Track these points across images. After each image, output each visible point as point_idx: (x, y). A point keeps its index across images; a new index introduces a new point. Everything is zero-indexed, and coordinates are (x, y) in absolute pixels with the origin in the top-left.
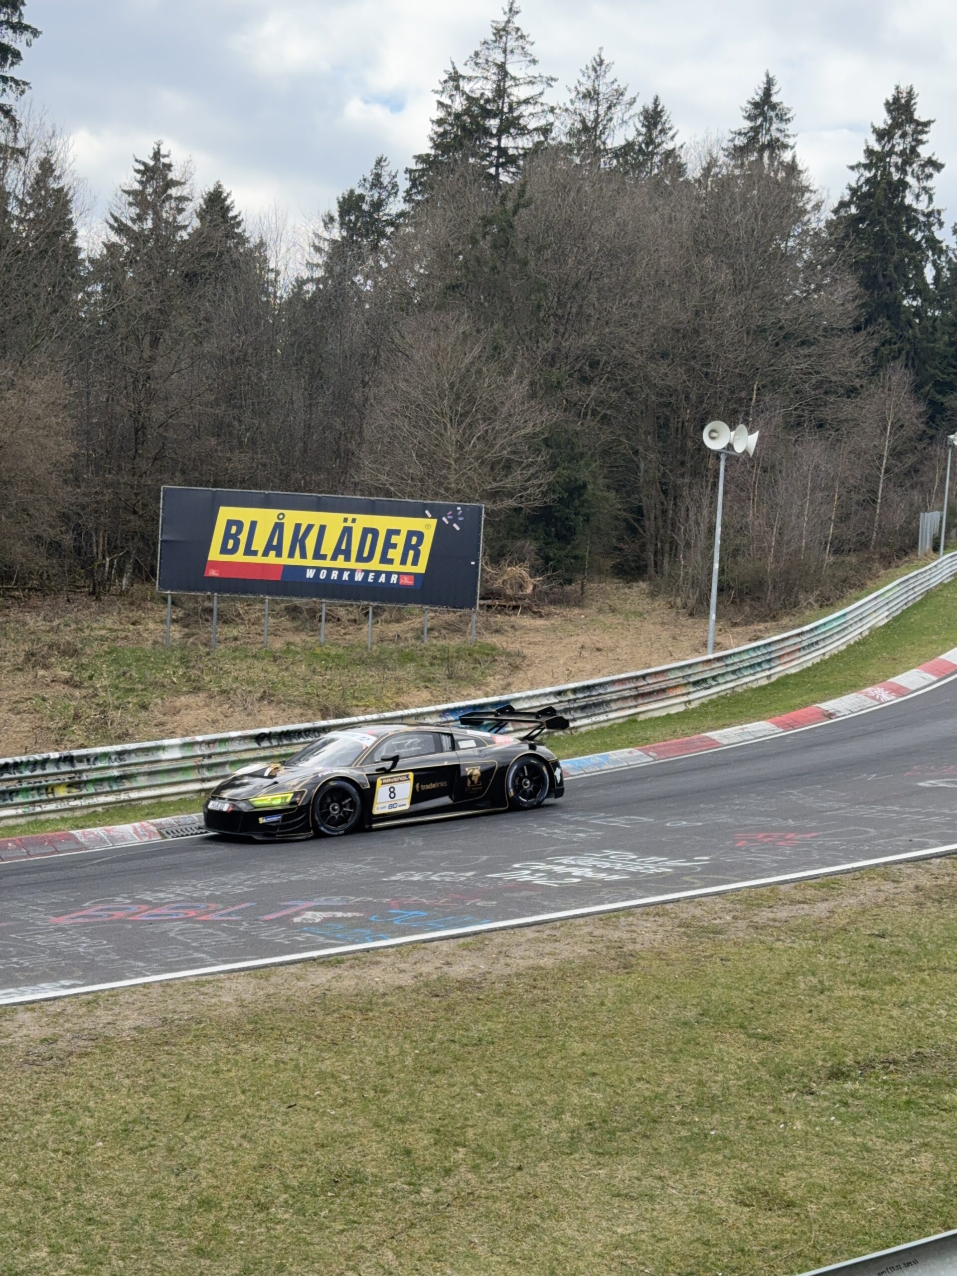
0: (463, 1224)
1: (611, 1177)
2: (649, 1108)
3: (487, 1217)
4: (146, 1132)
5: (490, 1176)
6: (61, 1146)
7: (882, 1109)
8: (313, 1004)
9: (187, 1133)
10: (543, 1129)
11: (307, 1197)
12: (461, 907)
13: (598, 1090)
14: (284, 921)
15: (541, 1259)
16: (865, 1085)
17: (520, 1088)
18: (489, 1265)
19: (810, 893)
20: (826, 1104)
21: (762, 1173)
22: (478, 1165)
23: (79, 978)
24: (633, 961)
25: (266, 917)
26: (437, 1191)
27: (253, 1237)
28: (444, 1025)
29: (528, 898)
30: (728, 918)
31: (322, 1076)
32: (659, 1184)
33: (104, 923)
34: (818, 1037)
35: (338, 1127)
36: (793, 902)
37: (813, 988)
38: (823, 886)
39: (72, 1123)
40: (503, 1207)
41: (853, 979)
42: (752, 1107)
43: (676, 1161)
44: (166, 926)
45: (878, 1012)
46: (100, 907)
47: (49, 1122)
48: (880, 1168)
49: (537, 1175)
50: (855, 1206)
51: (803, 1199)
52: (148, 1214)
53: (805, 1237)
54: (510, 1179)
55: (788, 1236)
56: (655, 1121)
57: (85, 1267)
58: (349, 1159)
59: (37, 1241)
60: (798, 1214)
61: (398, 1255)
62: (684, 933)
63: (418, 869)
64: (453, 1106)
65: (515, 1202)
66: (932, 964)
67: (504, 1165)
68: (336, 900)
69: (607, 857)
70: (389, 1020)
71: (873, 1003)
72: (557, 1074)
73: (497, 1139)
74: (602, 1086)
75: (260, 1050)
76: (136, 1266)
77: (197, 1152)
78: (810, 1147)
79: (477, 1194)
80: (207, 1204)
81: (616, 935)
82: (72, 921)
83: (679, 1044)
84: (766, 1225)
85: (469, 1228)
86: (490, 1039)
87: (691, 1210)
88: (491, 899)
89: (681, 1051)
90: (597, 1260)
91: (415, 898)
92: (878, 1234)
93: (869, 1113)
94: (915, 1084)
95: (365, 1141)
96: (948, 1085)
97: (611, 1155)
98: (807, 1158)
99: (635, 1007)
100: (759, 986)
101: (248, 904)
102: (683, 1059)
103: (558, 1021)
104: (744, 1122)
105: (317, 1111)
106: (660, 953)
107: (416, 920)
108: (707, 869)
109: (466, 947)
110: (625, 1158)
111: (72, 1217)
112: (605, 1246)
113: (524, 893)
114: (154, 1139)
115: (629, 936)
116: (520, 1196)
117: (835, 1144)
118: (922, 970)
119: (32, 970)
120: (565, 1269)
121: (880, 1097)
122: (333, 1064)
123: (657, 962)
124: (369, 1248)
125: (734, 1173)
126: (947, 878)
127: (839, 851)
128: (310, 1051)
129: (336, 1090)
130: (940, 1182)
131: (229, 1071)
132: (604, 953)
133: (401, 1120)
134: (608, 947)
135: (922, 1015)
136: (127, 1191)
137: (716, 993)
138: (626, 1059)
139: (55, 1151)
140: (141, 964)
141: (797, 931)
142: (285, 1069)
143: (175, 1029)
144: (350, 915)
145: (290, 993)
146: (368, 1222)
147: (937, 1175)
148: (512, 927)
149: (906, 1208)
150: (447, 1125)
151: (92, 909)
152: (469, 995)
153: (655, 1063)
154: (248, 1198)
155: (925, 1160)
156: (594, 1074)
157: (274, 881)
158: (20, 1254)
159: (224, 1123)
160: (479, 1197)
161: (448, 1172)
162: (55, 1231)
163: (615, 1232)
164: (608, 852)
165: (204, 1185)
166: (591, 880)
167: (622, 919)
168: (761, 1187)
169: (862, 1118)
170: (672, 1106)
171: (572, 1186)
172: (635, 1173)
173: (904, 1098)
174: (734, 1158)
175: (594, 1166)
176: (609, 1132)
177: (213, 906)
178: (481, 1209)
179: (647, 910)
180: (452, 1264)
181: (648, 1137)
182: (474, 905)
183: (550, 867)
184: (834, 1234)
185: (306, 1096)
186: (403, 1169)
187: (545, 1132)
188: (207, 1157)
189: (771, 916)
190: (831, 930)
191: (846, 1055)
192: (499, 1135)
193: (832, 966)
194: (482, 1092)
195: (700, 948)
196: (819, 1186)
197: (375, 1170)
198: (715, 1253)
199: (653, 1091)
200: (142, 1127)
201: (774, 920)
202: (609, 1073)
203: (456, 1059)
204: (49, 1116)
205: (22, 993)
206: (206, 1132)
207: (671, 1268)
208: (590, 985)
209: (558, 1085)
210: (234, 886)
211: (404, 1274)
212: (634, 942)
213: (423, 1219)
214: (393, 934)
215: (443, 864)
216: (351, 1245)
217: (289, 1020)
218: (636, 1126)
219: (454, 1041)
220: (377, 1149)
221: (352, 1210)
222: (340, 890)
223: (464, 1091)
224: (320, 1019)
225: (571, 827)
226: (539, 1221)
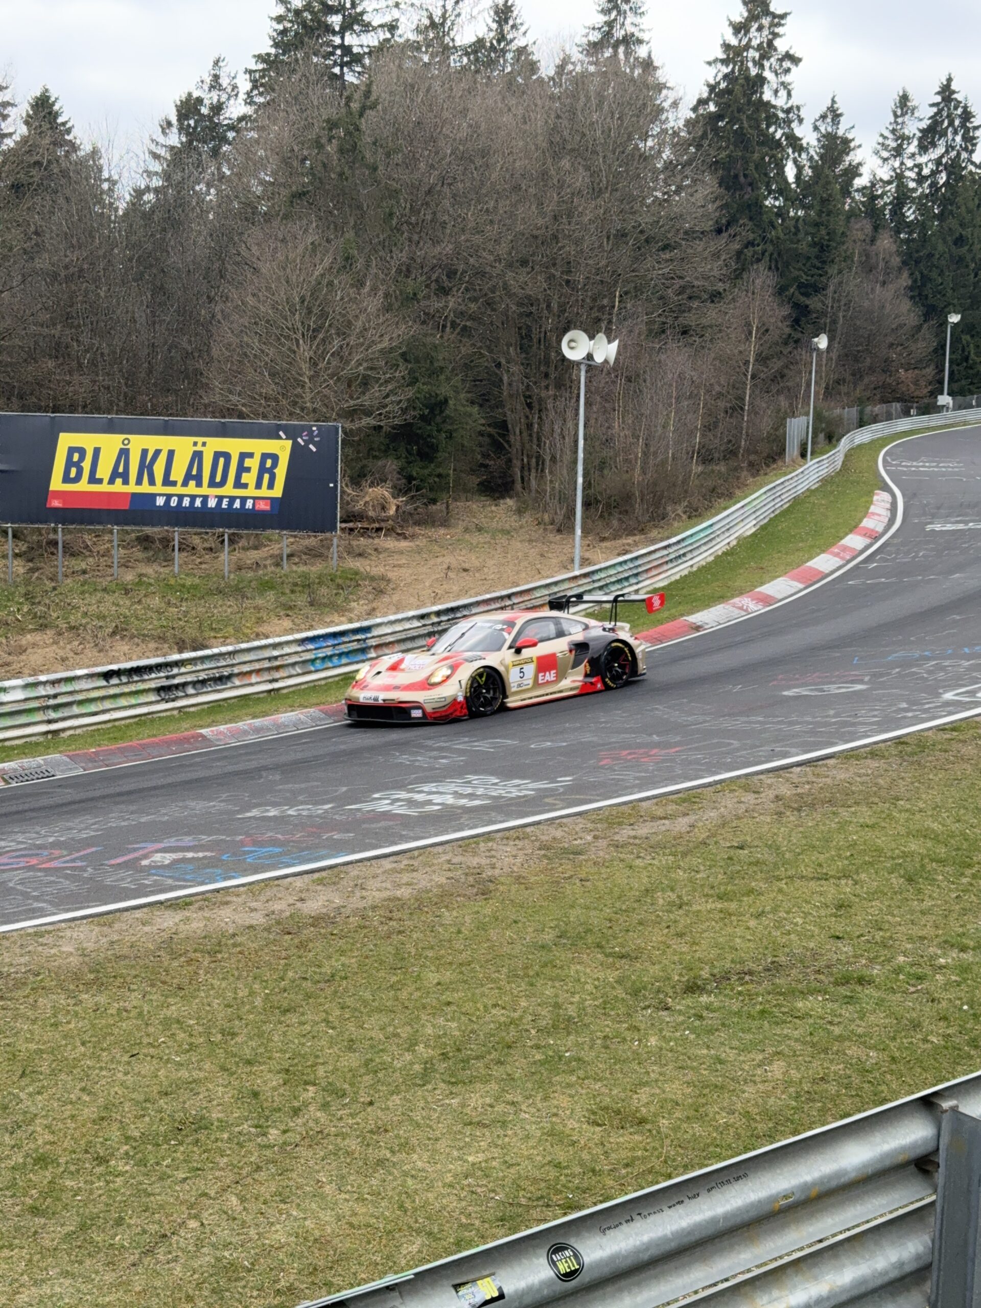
0: (311, 1163)
1: (463, 1106)
2: (504, 1034)
3: (335, 1154)
5: (340, 1113)
7: (736, 1020)
8: (159, 949)
9: (22, 1089)
10: (395, 1062)
11: (149, 1147)
12: (317, 841)
13: (453, 1019)
14: (132, 865)
15: (390, 1193)
16: (721, 998)
17: (373, 1023)
18: (336, 1203)
19: (671, 808)
20: (681, 1018)
21: (615, 1092)
22: (328, 1103)
24: (492, 886)
25: (113, 862)
26: (285, 1132)
27: (91, 1192)
29: (386, 829)
30: (589, 838)
31: (167, 1023)
32: (511, 1110)
34: (675, 952)
35: (184, 1074)
36: (654, 818)
37: (671, 904)
38: (684, 801)
40: (353, 1144)
41: (711, 892)
42: (607, 1026)
43: (529, 1085)
45: (735, 923)
48: (733, 1079)
49: (388, 1109)
50: (707, 1119)
51: (655, 1115)
53: (656, 1153)
54: (361, 1115)
55: (640, 1153)
56: (509, 1047)
58: (193, 1105)
60: (650, 1131)
61: (243, 1199)
62: (545, 856)
63: (274, 805)
64: (303, 1044)
65: (364, 1138)
66: (789, 873)
67: (354, 1100)
68: (187, 840)
69: (469, 782)
70: (239, 961)
71: (730, 915)
72: (411, 1006)
73: (349, 1075)
74: (457, 1015)
75: (102, 999)
77: (33, 1109)
78: (664, 1062)
79: (326, 1131)
80: (42, 1161)
81: (474, 861)
83: (537, 968)
84: (617, 1143)
85: (317, 1167)
86: (343, 974)
87: (543, 1134)
88: (348, 831)
89: (538, 975)
90: (445, 1191)
91: (270, 834)
92: (729, 1145)
93: (723, 1025)
94: (769, 993)
95: (210, 1086)
96: (802, 992)
97: (465, 1083)
98: (661, 1074)
99: (493, 934)
100: (618, 905)
101: (94, 849)
102: (540, 982)
103: (413, 951)
104: (599, 1042)
105: (161, 1059)
106: (519, 877)
107: (271, 857)
108: (570, 789)
109: (320, 882)
110: (478, 1085)
112: (456, 1176)
113: (383, 824)
115: (488, 861)
116: (371, 1132)
117: (689, 1058)
118: (779, 879)
120: (414, 1201)
121: (735, 1008)
122: (179, 1010)
123: (514, 888)
124: (212, 1194)
125: (588, 1093)
126: (807, 787)
127: (702, 765)
128: (154, 997)
129: (181, 1036)
130: (792, 1090)
131: (69, 1023)
132: (463, 880)
133: (249, 1063)
134: (467, 874)
135: (779, 925)
137: (574, 914)
138: (482, 986)
141: (656, 848)
142: (128, 1018)
143: (11, 983)
144: (201, 855)
145: (134, 939)
146: (212, 1169)
147: (789, 1083)
148: (369, 859)
149: (758, 1118)
150: (296, 1065)
152: (323, 931)
153: (512, 988)
154: (86, 1152)
155: (777, 1069)
156: (449, 1004)
157: (125, 823)
159: (63, 1076)
160: (328, 1135)
161: (296, 1112)
163: (466, 1161)
164: (471, 777)
165: (40, 1142)
166: (452, 806)
167: (482, 844)
168: (614, 1106)
169: (717, 1030)
170: (527, 1030)
172: (488, 1100)
173: (758, 1007)
174: (587, 1078)
175: (447, 1096)
176: (463, 1061)
177: (57, 852)
178: (330, 1147)
179: (507, 834)
180: (298, 1205)
181: (502, 1063)
182: (330, 838)
183: (410, 795)
184: (686, 1148)
185: (149, 1044)
186: (250, 1112)
187: (398, 1064)
188: (44, 1113)
189: (632, 833)
190: (691, 845)
191: (702, 969)
192: (350, 1071)
193: (690, 880)
194: (333, 1028)
195: (560, 869)
196: (672, 1100)
197: (220, 1115)
198: (566, 1175)
199: (508, 1017)
201: (635, 837)
202: (464, 1002)
203: (308, 996)
206: (43, 1087)
207: (521, 1193)
208: (447, 914)
209: (413, 1016)
210: (80, 831)
211: (248, 1218)
212: (493, 867)
213: (268, 1162)
214: (245, 872)
215: (300, 798)
216: (194, 1193)
217: (133, 967)
218: (490, 1053)
219: (305, 979)
220: (224, 1093)
221: (196, 1157)
222: (192, 830)
223: (315, 1028)
224: (166, 964)
225: (435, 753)
226: (388, 1155)
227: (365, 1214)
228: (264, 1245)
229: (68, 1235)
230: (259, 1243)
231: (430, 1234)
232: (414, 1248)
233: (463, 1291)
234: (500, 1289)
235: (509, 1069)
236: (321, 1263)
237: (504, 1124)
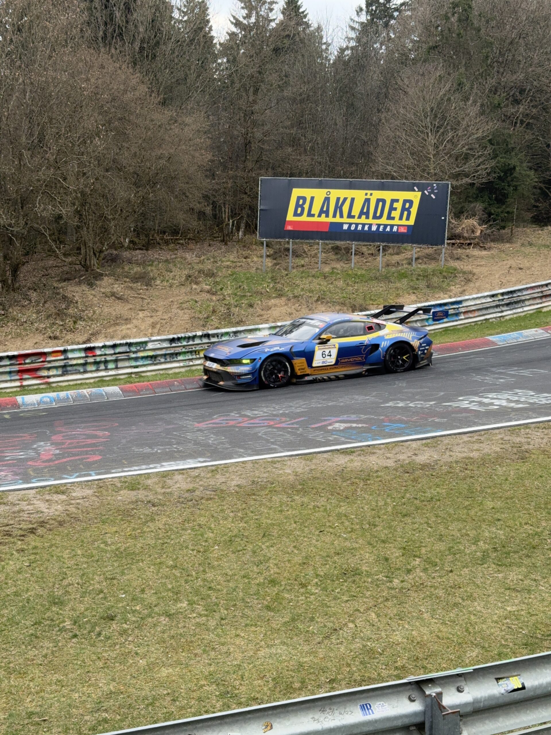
0: (417, 600)
1: (505, 578)
2: (531, 540)
3: (430, 597)
4: (242, 542)
5: (433, 575)
6: (196, 548)
8: (336, 475)
9: (263, 544)
10: (466, 550)
11: (329, 581)
12: (425, 422)
13: (501, 529)
14: (323, 428)
15: (461, 622)
17: (454, 527)
18: (430, 624)
22: (427, 568)
23: (208, 457)
24: (527, 455)
25: (313, 426)
26: (402, 582)
27: (298, 602)
28: (411, 489)
29: (466, 418)
31: (339, 516)
32: (534, 584)
33: (223, 427)
35: (348, 544)
39: (202, 535)
40: (441, 593)
44: (257, 429)
46: (222, 418)
47: (190, 534)
49: (461, 575)
52: (241, 586)
54: (445, 577)
56: (534, 548)
57: (206, 613)
58: (353, 562)
59: (181, 598)
61: (378, 616)
63: (402, 400)
64: (414, 535)
65: (447, 590)
67: (442, 569)
68: (353, 417)
69: (516, 394)
70: (379, 486)
72: (476, 519)
73: (439, 555)
74: (503, 527)
75: (305, 500)
76: (234, 614)
77: (268, 554)
79: (425, 584)
80: (273, 582)
81: (518, 440)
82: (206, 426)
85: (420, 603)
86: (438, 498)
88: (444, 418)
90: (493, 625)
91: (399, 417)
95: (362, 552)
97: (506, 566)
99: (527, 482)
101: (303, 419)
103: (479, 489)
105: (336, 535)
106: (544, 451)
107: (398, 429)
109: (426, 445)
110: (514, 568)
111: (200, 586)
112: (499, 617)
113: (464, 415)
114: (246, 546)
115: (526, 440)
116: (451, 587)
119: (184, 452)
120: (475, 628)
122: (346, 509)
123: (542, 456)
124: (362, 610)
128: (333, 501)
129: (347, 523)
131: (288, 511)
132: (510, 450)
133: (383, 542)
134: (512, 447)
136: (230, 573)
138: (519, 512)
139: (193, 550)
140: (242, 451)
142: (319, 511)
143: (259, 487)
144: (360, 425)
145: (323, 469)
146: (362, 597)
148: (455, 434)
150: (410, 546)
151: (217, 419)
152: (427, 473)
153: (537, 515)
154: (296, 580)
156: (499, 520)
157: (319, 406)
158: (172, 604)
159: (284, 539)
160: (426, 586)
161: (409, 571)
162: (191, 593)
163: (506, 610)
164: (518, 391)
165: (272, 572)
166: (505, 407)
167: (522, 430)
170: (545, 540)
171: (482, 583)
172: (520, 577)
175: (496, 572)
177: (284, 419)
178: (427, 593)
179: (538, 425)
180: (409, 622)
181: (529, 557)
182: (433, 421)
183: (481, 399)
185: (330, 526)
186: (383, 569)
187: (468, 551)
188: (274, 557)
192: (440, 552)
194: (431, 527)
197: (367, 569)
199: (534, 531)
200: (239, 539)
202: (508, 520)
203: (417, 508)
204: (189, 531)
205: (177, 466)
206: (274, 543)
207: (538, 631)
208: (500, 469)
209: (477, 525)
210: (296, 408)
211: (381, 626)
212: (529, 444)
213: (393, 597)
214: (384, 437)
215: (416, 397)
216: (352, 609)
217: (322, 484)
218: (522, 550)
219: (416, 499)
220: (369, 557)
221: (353, 590)
222: (356, 411)
223: (421, 527)
224: (340, 483)
225: (496, 376)
226: (461, 601)
227: (446, 632)
228: (389, 642)
229: (285, 623)
230: (387, 640)
231: (483, 647)
232: (474, 654)
233: (501, 682)
234: (523, 684)
235: (533, 560)
236: (421, 656)
237: (529, 591)
